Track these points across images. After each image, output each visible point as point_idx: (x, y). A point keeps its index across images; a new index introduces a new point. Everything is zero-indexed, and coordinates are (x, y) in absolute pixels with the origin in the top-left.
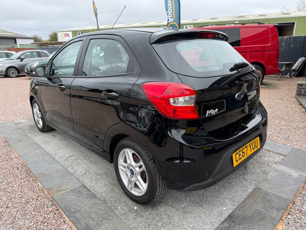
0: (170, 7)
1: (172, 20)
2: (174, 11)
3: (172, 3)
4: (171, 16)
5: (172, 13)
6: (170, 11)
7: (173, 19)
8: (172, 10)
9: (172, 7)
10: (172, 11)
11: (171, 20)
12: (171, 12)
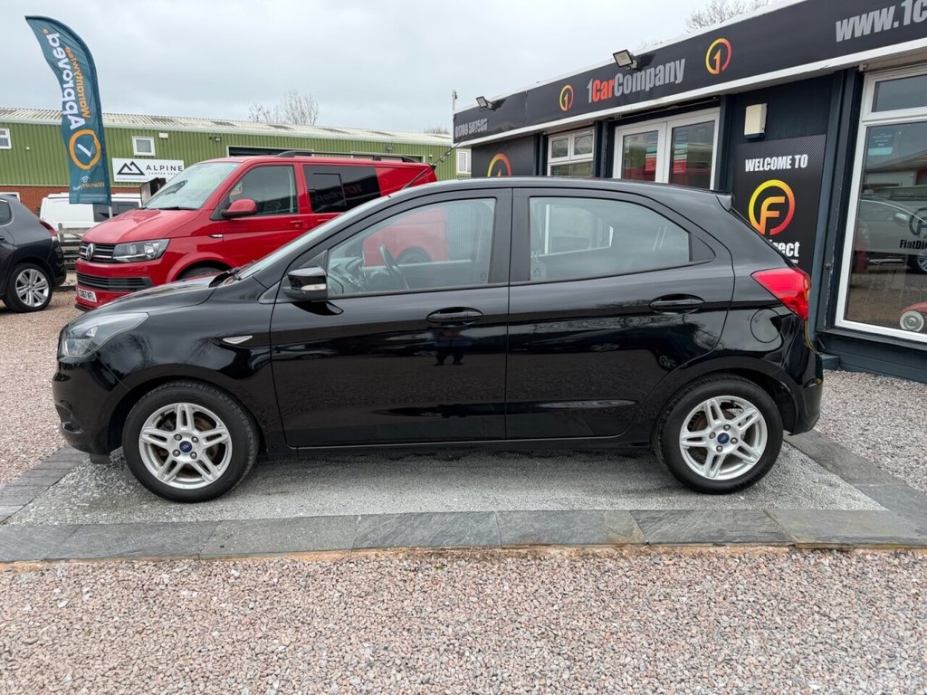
0: (68, 82)
1: (82, 122)
2: (83, 95)
3: (73, 71)
4: (75, 111)
5: (77, 102)
6: (69, 94)
7: (85, 118)
8: (76, 93)
9: (75, 83)
10: (76, 96)
11: (76, 122)
12: (73, 98)
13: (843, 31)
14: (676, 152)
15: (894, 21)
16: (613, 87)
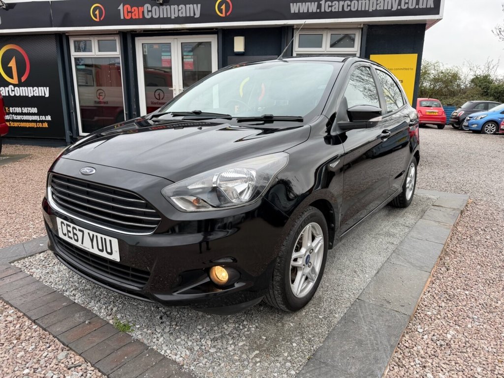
13: (294, 8)
14: (185, 57)
15: (317, 9)
16: (143, 12)
